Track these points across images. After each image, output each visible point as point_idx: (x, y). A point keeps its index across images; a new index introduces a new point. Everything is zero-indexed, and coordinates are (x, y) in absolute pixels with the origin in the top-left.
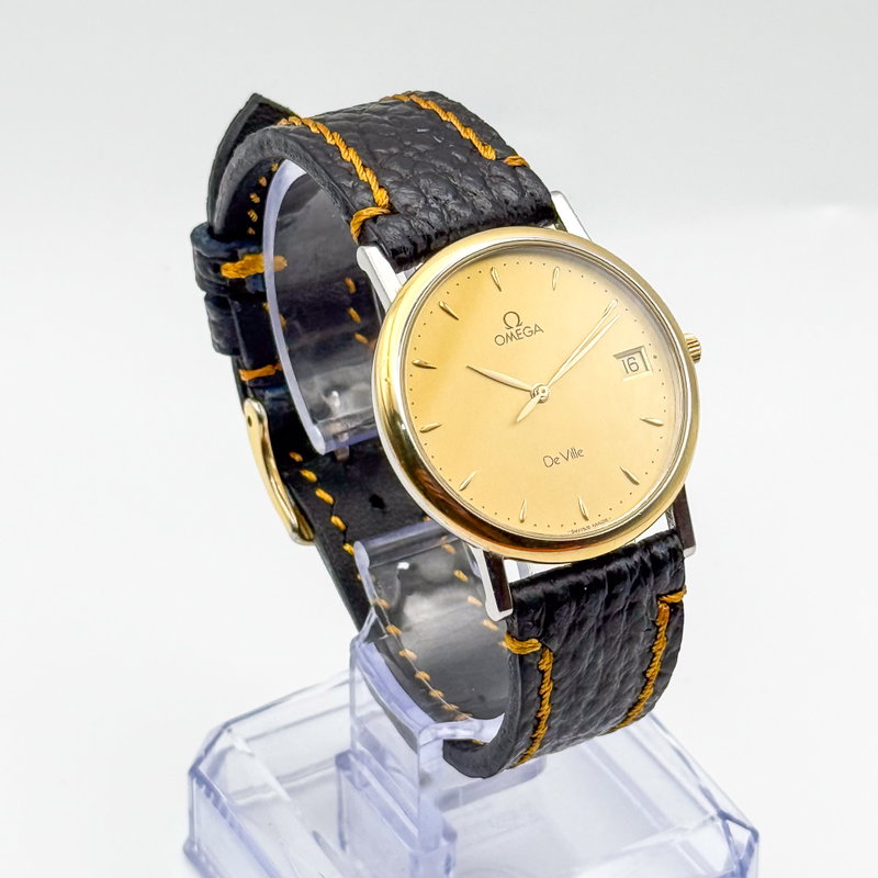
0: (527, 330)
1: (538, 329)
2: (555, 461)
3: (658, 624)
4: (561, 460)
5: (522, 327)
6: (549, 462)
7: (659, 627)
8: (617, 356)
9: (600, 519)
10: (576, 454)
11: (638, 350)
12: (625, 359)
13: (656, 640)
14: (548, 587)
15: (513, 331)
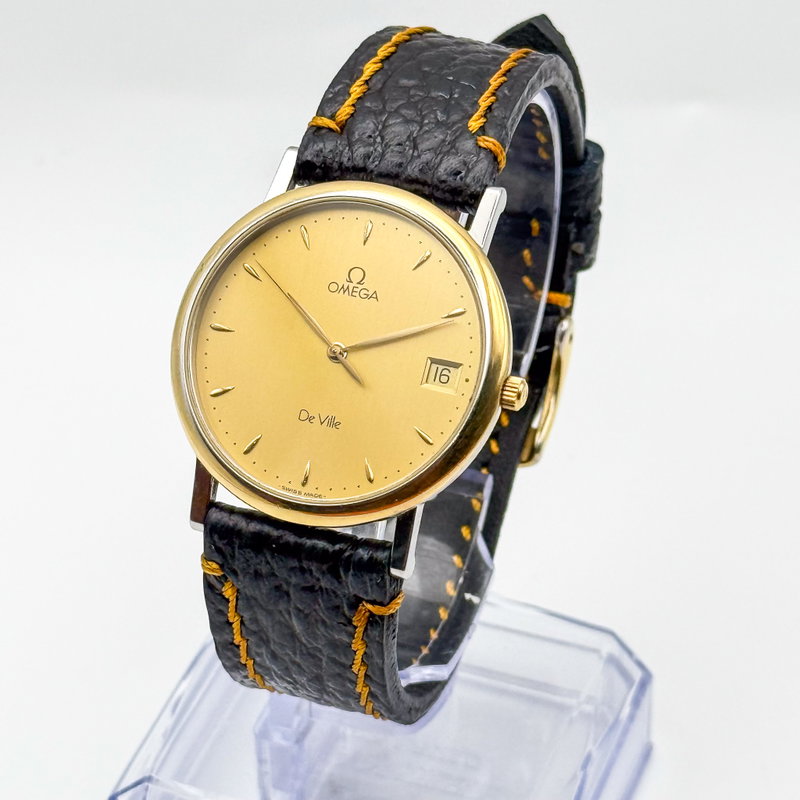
0: (365, 292)
1: (375, 296)
2: (310, 419)
3: (355, 624)
4: (316, 421)
5: (361, 287)
6: (304, 415)
7: (356, 627)
8: (434, 361)
9: (316, 492)
10: (333, 423)
11: (457, 366)
12: (441, 367)
13: (354, 638)
14: (242, 524)
15: (351, 286)
